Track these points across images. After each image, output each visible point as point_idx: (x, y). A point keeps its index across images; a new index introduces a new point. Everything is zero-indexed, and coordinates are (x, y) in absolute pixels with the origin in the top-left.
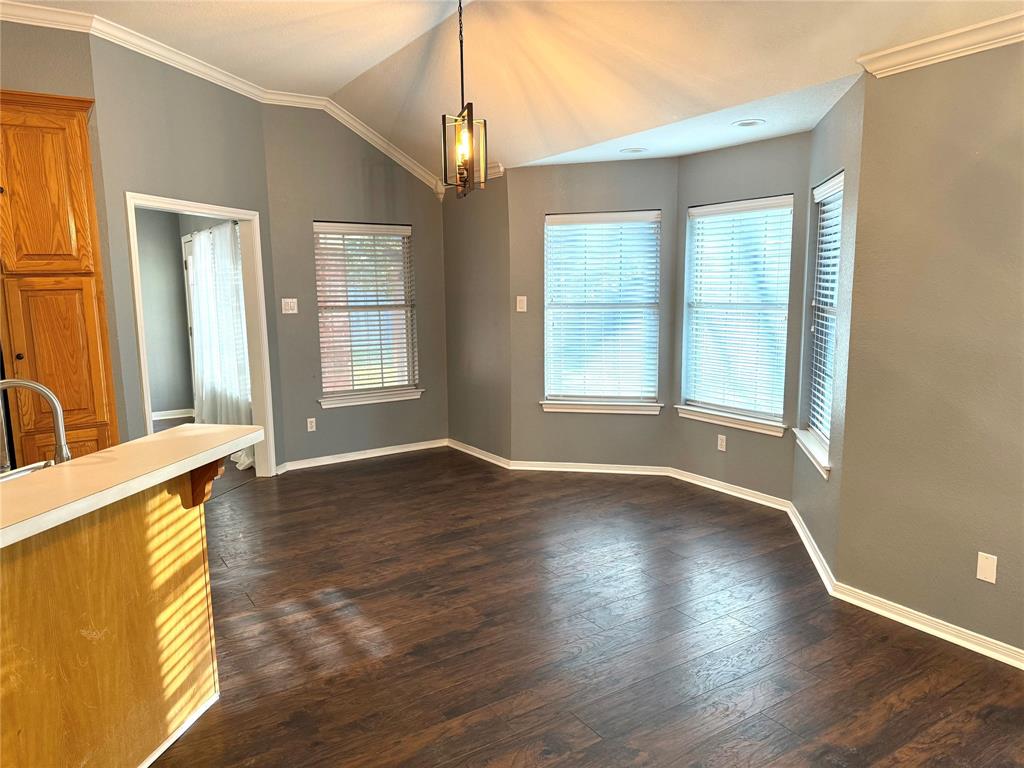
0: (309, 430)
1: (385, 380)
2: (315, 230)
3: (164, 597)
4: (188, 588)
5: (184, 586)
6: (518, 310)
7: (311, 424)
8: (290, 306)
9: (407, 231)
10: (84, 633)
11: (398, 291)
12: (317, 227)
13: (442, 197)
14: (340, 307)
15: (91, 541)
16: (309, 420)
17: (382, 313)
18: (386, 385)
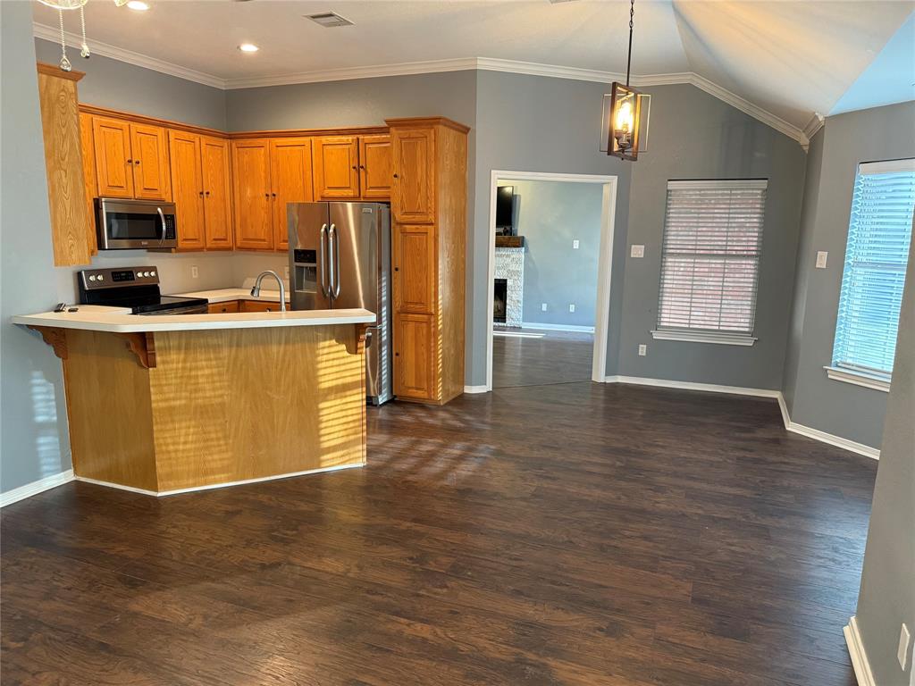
0: (640, 354)
1: (721, 324)
2: (669, 188)
3: (327, 395)
4: (346, 396)
5: (343, 394)
6: (817, 266)
7: (643, 350)
8: (637, 251)
9: (764, 184)
10: (269, 393)
11: (751, 241)
12: (672, 185)
13: (806, 148)
14: (683, 254)
15: (278, 353)
16: (641, 346)
17: (727, 262)
18: (721, 328)
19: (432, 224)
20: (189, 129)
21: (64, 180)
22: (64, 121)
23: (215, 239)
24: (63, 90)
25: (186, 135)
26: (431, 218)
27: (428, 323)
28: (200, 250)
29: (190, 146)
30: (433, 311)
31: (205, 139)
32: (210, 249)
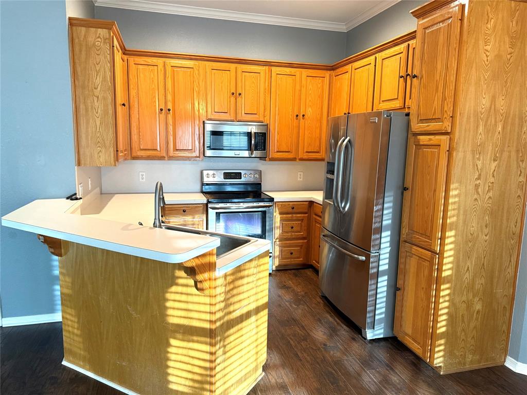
10: (129, 308)
19: (446, 133)
20: (290, 65)
21: (96, 104)
22: (98, 61)
23: (307, 152)
24: (99, 37)
25: (288, 70)
26: (447, 125)
27: (432, 263)
28: (294, 159)
29: (290, 79)
30: (438, 249)
31: (305, 72)
32: (302, 160)
